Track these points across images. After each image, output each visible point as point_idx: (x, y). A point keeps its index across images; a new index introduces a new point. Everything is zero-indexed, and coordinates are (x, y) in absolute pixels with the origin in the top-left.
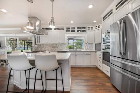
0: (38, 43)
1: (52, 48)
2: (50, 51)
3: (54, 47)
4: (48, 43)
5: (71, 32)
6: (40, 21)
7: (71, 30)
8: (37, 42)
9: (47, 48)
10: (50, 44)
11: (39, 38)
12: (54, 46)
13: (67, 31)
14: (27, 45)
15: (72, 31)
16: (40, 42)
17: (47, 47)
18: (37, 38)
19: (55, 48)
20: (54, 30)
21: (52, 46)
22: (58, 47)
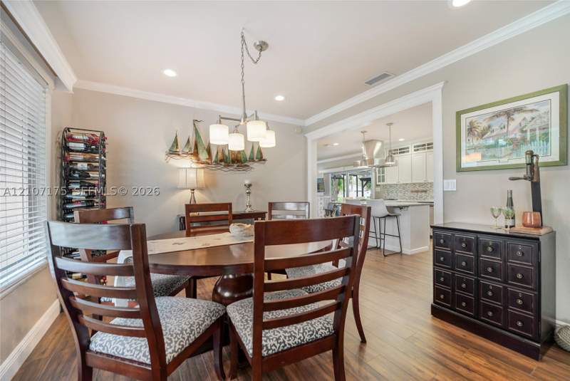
0: (381, 183)
1: (412, 194)
3: (417, 192)
4: (402, 182)
6: (382, 142)
8: (379, 182)
10: (407, 184)
11: (383, 172)
12: (417, 188)
14: (363, 187)
16: (383, 181)
17: (401, 192)
18: (379, 173)
19: (420, 194)
20: (415, 150)
21: (411, 189)
22: (425, 191)
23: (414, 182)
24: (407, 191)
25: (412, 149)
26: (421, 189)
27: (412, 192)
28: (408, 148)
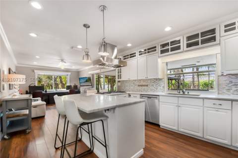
0: (120, 80)
2: (130, 93)
3: (141, 86)
5: (170, 53)
7: (170, 47)
9: (131, 88)
10: (135, 80)
12: (142, 83)
13: (162, 52)
15: (173, 50)
16: (121, 78)
17: (132, 86)
19: (143, 87)
20: (140, 55)
21: (138, 84)
22: (147, 86)
23: (139, 78)
24: (135, 85)
25: (137, 54)
26: (144, 84)
27: (139, 86)
28: (135, 53)
